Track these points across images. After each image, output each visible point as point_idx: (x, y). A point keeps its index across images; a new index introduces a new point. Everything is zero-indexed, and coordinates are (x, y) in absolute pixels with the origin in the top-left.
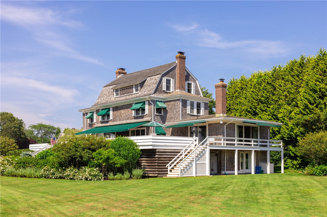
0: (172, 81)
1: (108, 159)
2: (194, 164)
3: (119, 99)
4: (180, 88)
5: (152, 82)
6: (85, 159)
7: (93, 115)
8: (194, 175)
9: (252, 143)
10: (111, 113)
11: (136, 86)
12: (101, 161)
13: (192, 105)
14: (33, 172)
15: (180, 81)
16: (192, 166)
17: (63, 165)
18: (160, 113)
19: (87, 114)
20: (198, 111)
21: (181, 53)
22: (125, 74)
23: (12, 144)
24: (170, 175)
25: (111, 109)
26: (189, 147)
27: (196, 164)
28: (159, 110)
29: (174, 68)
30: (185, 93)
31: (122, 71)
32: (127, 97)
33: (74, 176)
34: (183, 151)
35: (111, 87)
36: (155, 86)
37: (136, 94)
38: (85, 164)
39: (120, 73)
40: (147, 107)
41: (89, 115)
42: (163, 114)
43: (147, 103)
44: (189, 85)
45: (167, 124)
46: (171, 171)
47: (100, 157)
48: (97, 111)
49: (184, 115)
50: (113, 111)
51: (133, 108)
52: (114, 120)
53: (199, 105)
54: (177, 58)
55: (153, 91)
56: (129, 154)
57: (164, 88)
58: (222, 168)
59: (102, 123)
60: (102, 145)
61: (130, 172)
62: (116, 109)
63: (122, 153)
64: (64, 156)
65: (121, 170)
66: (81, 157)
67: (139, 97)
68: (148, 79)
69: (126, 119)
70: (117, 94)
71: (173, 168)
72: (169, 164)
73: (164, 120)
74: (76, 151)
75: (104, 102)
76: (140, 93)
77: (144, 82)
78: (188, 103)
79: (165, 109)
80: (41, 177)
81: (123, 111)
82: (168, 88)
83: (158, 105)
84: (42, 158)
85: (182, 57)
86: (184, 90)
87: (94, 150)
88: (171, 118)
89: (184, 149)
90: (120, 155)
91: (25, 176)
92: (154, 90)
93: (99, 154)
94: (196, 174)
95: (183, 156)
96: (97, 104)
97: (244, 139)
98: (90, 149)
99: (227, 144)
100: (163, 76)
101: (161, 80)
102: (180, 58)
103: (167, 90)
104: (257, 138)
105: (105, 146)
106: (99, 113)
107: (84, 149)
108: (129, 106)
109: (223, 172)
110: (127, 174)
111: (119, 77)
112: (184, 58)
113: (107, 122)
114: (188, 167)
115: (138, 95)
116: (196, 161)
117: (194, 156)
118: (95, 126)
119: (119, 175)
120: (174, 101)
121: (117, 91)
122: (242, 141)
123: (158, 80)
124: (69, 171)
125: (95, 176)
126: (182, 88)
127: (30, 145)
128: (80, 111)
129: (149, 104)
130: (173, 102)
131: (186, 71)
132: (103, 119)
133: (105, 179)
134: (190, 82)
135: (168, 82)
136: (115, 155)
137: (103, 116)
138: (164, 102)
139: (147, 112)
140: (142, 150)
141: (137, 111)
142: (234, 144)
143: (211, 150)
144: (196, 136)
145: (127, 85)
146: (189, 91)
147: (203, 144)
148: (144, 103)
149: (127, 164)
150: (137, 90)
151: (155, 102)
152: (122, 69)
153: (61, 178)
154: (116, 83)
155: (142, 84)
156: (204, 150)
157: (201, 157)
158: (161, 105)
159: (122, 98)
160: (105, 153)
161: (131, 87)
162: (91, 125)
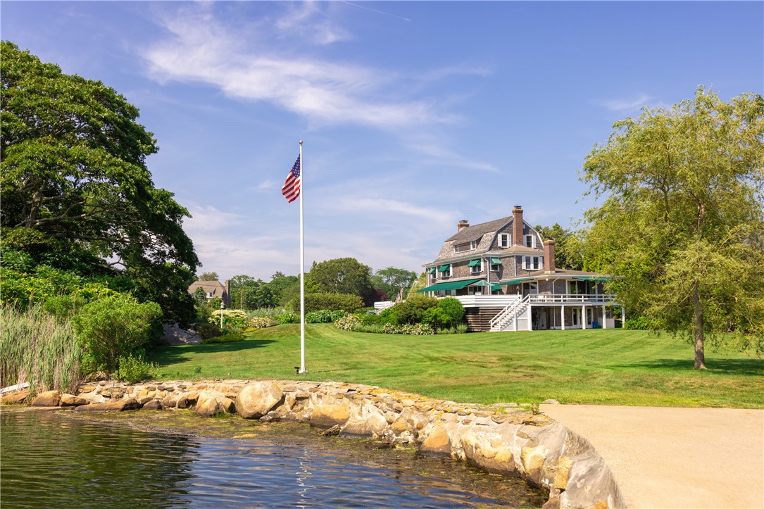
0: (509, 236)
1: (436, 316)
2: (514, 320)
3: (458, 255)
4: (517, 243)
5: (488, 238)
6: (418, 317)
7: (435, 271)
8: (515, 330)
9: (583, 298)
10: (451, 268)
11: (473, 243)
12: (430, 318)
13: (528, 260)
14: (377, 328)
15: (517, 236)
16: (513, 322)
17: (402, 322)
18: (496, 269)
19: (430, 269)
20: (536, 266)
21: (517, 207)
22: (468, 226)
23: (359, 301)
24: (492, 330)
25: (451, 265)
26: (512, 304)
27: (517, 320)
28: (495, 267)
29: (511, 222)
30: (523, 248)
31: (464, 224)
32: (466, 254)
33: (410, 331)
34: (506, 308)
35: (451, 242)
36: (490, 243)
37: (473, 251)
38: (418, 321)
39: (461, 226)
40: (482, 263)
41: (432, 270)
42: (499, 270)
43: (482, 260)
44: (529, 239)
45: (503, 280)
46: (493, 326)
47: (430, 315)
48: (439, 267)
49: (519, 271)
50: (453, 267)
51: (469, 265)
52: (454, 277)
53: (536, 260)
54: (513, 212)
55: (487, 249)
56: (453, 311)
57: (500, 244)
58: (551, 323)
59: (443, 279)
60: (433, 304)
61: (455, 327)
62: (455, 265)
63: (448, 311)
64: (402, 314)
65: (448, 326)
66: (415, 315)
67: (476, 254)
68: (485, 234)
69: (464, 276)
70: (456, 250)
71: (495, 324)
72: (491, 321)
73: (500, 276)
74: (412, 309)
75: (444, 258)
76: (476, 250)
77: (481, 238)
78: (524, 258)
79: (500, 265)
80: (384, 332)
81: (461, 268)
82: (504, 243)
83: (492, 262)
84: (385, 316)
85: (518, 211)
86: (523, 244)
87: (426, 309)
88: (507, 274)
89: (507, 306)
90: (446, 313)
91: (370, 332)
92: (489, 247)
93: (430, 312)
94: (517, 329)
95: (506, 313)
96: (438, 260)
97: (577, 295)
98: (423, 308)
99: (555, 301)
100: (499, 232)
101: (496, 237)
102: (516, 212)
103: (503, 245)
104: (595, 293)
105: (436, 305)
106: (440, 269)
107: (417, 308)
108: (465, 263)
109: (552, 328)
110: (452, 329)
111: (460, 230)
112: (521, 212)
113: (448, 278)
114: (509, 322)
115: (474, 252)
116: (517, 317)
117: (514, 313)
118: (437, 282)
119: (446, 330)
120: (508, 257)
121: (456, 246)
122: (575, 297)
123: (493, 237)
124: (406, 328)
125: (426, 331)
126: (519, 242)
127: (375, 303)
128: (423, 266)
129: (485, 261)
130: (507, 259)
131: (524, 224)
132: (444, 275)
133: (435, 334)
134: (529, 235)
135: (504, 238)
136: (442, 313)
137: (444, 273)
138: (500, 259)
139: (482, 269)
140: (466, 308)
141: (474, 267)
142: (560, 301)
143: (532, 307)
144: (520, 294)
145: (465, 241)
146: (529, 245)
147: (524, 301)
148: (480, 259)
149: (453, 320)
150: (474, 247)
151: (489, 259)
152: (464, 221)
153: (399, 333)
154: (456, 238)
155: (478, 241)
156: (525, 307)
157: (522, 313)
158: (495, 261)
159: (460, 255)
160: (434, 311)
161: (468, 244)
162: (434, 281)
